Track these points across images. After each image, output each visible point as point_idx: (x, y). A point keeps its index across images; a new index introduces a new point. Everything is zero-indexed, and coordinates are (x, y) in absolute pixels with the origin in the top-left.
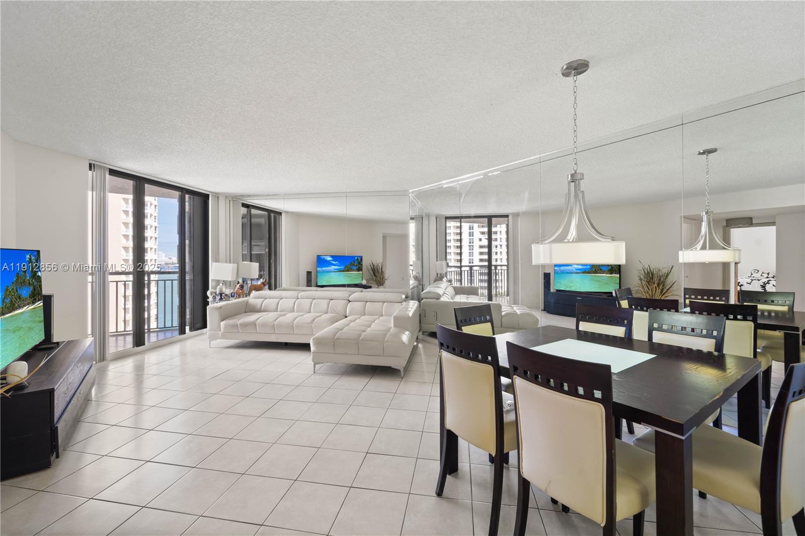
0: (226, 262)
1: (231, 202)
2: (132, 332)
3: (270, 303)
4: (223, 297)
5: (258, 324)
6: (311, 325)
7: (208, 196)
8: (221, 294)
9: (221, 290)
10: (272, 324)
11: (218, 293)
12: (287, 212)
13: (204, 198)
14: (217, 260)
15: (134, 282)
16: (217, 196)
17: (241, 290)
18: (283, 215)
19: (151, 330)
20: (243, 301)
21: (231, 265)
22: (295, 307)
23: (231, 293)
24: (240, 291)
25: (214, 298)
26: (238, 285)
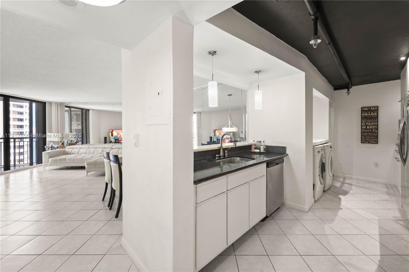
1: (59, 106)
2: (3, 166)
3: (76, 150)
4: (52, 149)
5: (67, 159)
7: (46, 103)
8: (52, 147)
9: (52, 145)
10: (73, 159)
11: (50, 147)
13: (44, 104)
14: (50, 132)
15: (4, 142)
16: (51, 103)
18: (90, 111)
19: (16, 165)
22: (87, 152)
23: (57, 147)
24: (62, 146)
26: (61, 143)
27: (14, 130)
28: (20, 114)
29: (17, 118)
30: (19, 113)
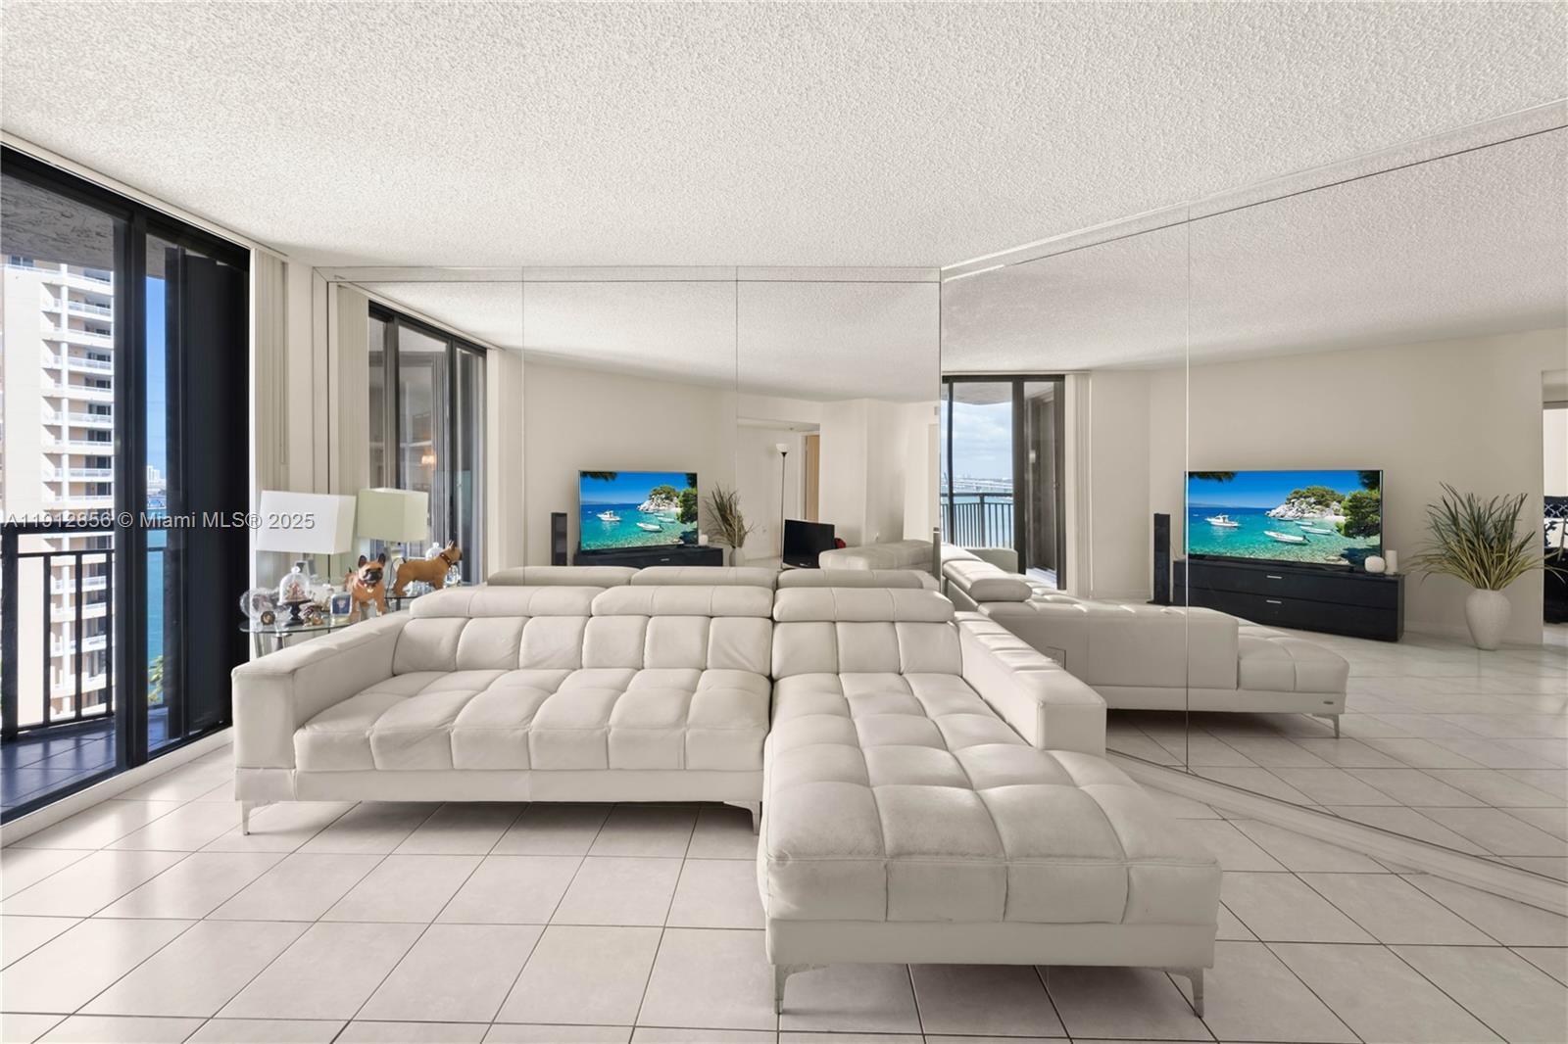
0: (314, 491)
1: (333, 288)
4: (302, 615)
5: (458, 735)
6: (678, 732)
7: (245, 254)
8: (295, 607)
9: (295, 589)
10: (520, 733)
11: (282, 601)
12: (502, 349)
14: (278, 483)
16: (281, 259)
17: (373, 586)
18: (493, 358)
20: (383, 633)
21: (335, 500)
22: (585, 649)
23: (336, 601)
24: (370, 591)
25: (269, 619)
26: (362, 572)
27: (73, 474)
28: (98, 413)
29: (85, 429)
30: (95, 409)
